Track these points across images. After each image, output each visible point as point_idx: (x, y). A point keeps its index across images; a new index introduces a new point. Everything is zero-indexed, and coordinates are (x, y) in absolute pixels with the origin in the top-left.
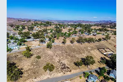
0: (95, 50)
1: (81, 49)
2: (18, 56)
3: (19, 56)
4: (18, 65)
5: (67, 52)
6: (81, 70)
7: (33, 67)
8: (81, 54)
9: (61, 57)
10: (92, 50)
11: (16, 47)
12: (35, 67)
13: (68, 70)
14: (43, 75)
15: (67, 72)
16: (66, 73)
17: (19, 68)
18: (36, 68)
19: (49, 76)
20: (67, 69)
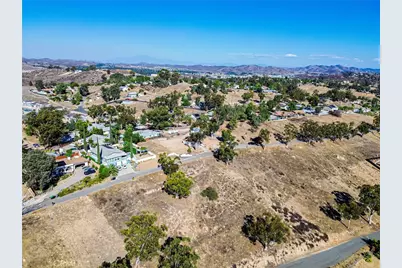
0: (361, 163)
1: (320, 162)
2: (144, 191)
3: (148, 193)
4: (161, 223)
5: (282, 174)
6: (353, 232)
7: (207, 228)
8: (326, 177)
9: (273, 191)
10: (350, 163)
11: (125, 162)
12: (216, 228)
13: (317, 234)
14: (253, 257)
15: (318, 240)
16: (314, 244)
17: (168, 233)
18: (219, 232)
19: (271, 259)
20: (312, 231)
